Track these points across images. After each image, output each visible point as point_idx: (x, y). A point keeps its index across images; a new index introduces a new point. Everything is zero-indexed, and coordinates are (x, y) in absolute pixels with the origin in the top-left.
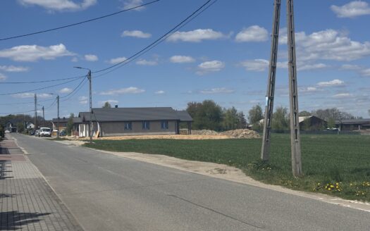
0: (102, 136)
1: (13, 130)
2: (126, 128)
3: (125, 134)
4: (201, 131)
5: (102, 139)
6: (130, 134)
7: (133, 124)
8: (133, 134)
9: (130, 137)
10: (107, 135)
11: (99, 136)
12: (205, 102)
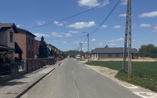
0: (99, 59)
1: (71, 57)
2: (109, 56)
3: (109, 59)
4: (145, 58)
5: (99, 60)
6: (110, 59)
7: (112, 54)
8: (112, 59)
9: (110, 60)
10: (101, 59)
11: (98, 59)
12: (149, 45)
